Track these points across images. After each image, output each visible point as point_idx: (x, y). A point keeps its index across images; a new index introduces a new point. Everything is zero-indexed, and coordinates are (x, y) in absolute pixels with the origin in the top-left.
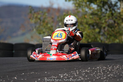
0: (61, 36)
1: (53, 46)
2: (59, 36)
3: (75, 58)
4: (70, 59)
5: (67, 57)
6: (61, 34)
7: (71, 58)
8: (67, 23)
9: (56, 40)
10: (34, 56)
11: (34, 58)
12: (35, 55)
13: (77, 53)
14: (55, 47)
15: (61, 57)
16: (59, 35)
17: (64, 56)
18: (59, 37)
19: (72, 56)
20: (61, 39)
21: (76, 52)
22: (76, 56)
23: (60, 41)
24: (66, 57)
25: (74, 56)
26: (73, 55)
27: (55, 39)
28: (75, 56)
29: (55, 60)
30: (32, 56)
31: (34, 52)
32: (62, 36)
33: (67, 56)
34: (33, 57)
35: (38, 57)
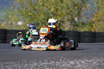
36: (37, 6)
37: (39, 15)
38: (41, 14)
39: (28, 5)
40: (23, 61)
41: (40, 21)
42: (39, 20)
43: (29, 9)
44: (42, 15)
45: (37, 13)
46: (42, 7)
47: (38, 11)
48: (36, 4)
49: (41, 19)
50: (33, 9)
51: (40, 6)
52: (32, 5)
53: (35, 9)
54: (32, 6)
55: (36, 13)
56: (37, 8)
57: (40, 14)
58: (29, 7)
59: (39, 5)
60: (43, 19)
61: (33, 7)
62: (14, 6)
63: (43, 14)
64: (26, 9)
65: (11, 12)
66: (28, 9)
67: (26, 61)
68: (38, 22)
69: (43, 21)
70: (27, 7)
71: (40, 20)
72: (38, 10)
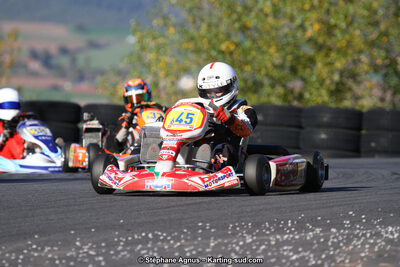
0: (188, 120)
1: (165, 148)
2: (184, 120)
3: (226, 185)
4: (213, 186)
5: (204, 182)
6: (188, 114)
7: (216, 184)
8: (204, 88)
9: (174, 132)
10: (109, 177)
11: (110, 183)
12: (113, 175)
13: (233, 171)
14: (171, 151)
15: (185, 180)
16: (184, 117)
17: (196, 179)
18: (183, 123)
19: (219, 179)
20: (188, 128)
21: (231, 168)
22: (230, 178)
23: (186, 135)
24: (200, 182)
25: (223, 178)
26: (220, 175)
27: (172, 128)
28: (226, 180)
29: (168, 190)
30: (103, 178)
31: (109, 168)
32: (192, 119)
33: (202, 180)
34: (107, 180)
35: (120, 179)
36: (253, 14)
37: (259, 49)
38: (269, 46)
39: (217, 13)
40: (203, 228)
41: (263, 72)
42: (259, 71)
43: (223, 28)
44: (272, 50)
45: (254, 41)
46: (271, 20)
47: (256, 35)
48: (247, 9)
49: (269, 65)
50: (237, 25)
51: (266, 15)
52: (235, 11)
53: (244, 29)
54: (235, 16)
55: (248, 44)
56: (251, 21)
57: (265, 48)
58: (220, 19)
59: (261, 10)
60: (275, 66)
61: (239, 19)
62: (165, 18)
63: (277, 45)
64: (209, 26)
65: (154, 38)
66: (217, 26)
67: (211, 228)
68: (259, 77)
69: (276, 73)
70: (215, 20)
71: (266, 68)
72: (256, 29)
